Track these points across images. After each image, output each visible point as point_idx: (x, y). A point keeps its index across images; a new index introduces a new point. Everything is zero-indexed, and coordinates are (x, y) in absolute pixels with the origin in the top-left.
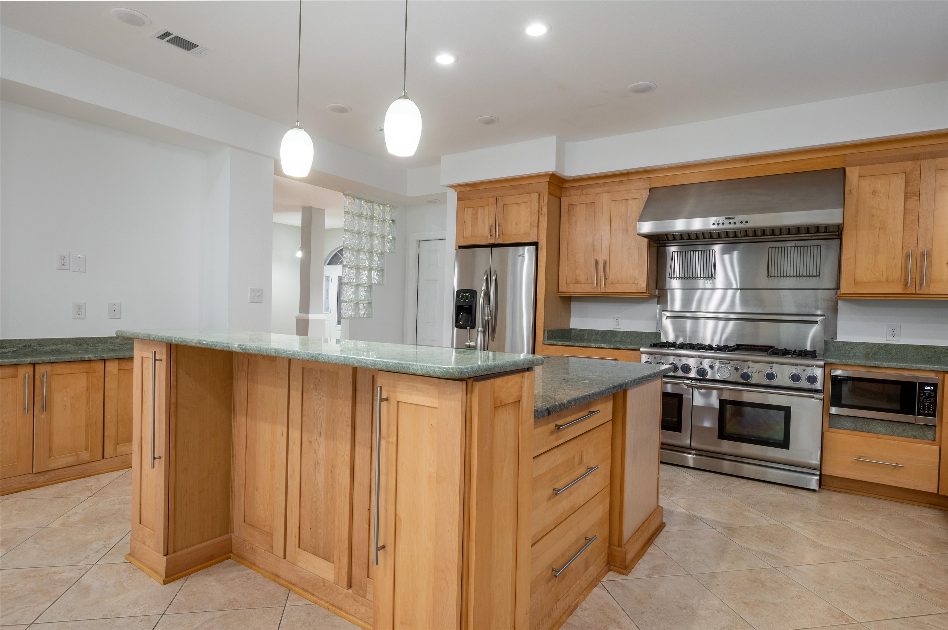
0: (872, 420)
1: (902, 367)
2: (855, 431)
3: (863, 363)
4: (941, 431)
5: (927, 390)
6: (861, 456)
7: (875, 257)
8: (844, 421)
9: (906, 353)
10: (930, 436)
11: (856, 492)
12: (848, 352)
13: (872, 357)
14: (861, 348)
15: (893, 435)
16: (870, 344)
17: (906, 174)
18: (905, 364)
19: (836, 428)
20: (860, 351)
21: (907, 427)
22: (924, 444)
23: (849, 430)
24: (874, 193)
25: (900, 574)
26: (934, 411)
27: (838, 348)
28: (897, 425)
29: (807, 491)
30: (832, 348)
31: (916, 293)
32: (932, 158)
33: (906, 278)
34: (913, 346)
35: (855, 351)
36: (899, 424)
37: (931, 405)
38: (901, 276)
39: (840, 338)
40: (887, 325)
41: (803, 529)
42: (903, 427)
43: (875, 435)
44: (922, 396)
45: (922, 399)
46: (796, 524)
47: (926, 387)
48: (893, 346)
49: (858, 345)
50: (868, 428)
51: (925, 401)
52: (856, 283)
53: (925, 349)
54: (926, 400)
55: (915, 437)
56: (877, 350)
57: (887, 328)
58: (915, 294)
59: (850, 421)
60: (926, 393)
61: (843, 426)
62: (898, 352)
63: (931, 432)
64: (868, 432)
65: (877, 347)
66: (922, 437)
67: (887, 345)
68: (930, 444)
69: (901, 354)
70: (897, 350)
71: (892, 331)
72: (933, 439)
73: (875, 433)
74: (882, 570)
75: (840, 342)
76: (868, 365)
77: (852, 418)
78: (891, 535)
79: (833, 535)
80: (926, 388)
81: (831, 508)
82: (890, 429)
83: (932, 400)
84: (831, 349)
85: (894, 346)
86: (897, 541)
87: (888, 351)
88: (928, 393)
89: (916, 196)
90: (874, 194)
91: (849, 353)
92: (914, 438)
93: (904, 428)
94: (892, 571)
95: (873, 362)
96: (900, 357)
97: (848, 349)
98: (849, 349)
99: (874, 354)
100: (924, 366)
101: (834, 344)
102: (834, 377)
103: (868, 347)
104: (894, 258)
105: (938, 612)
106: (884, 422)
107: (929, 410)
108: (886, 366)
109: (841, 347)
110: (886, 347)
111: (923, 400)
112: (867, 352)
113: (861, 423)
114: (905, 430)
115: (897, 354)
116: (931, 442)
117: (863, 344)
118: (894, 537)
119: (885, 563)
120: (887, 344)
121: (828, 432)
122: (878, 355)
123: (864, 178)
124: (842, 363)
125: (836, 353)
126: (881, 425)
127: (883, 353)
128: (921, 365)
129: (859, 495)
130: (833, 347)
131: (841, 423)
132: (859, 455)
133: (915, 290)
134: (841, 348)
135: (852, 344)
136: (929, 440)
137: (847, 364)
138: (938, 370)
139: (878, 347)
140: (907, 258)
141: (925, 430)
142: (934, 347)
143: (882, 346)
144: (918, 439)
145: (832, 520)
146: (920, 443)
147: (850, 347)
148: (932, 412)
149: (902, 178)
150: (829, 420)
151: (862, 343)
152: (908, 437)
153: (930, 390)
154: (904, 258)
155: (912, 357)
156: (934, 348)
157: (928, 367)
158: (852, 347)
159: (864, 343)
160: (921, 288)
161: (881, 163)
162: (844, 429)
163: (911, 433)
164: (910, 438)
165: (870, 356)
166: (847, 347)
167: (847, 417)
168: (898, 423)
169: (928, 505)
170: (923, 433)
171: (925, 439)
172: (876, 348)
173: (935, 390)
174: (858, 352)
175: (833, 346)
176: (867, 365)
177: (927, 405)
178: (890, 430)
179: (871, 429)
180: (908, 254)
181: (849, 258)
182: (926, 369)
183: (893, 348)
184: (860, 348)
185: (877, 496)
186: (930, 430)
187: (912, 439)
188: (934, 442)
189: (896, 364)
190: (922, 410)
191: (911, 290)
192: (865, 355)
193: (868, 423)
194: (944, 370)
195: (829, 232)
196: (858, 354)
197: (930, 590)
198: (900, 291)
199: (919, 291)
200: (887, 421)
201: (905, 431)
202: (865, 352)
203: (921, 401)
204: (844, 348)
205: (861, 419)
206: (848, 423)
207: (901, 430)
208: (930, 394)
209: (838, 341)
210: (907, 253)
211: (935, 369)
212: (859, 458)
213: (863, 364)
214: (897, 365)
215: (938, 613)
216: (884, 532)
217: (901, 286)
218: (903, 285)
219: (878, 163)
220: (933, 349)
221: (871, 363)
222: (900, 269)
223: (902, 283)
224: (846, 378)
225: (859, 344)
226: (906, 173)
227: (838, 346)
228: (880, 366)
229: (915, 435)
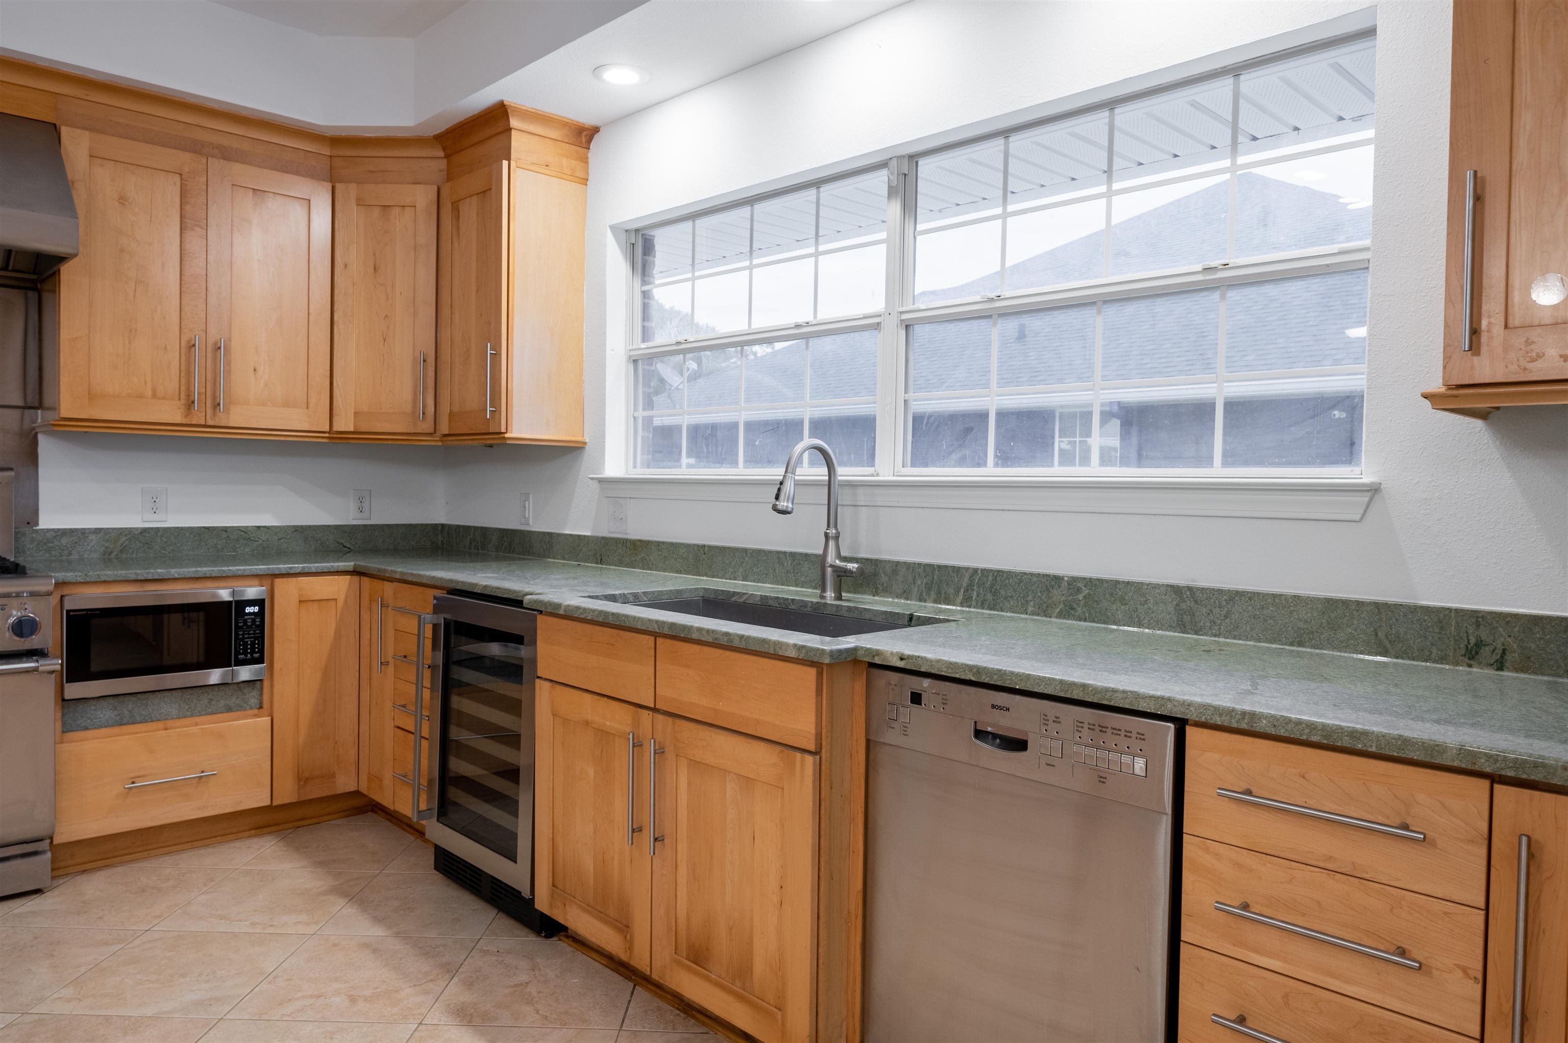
0: (151, 694)
1: (206, 574)
2: (119, 725)
3: (131, 574)
4: (272, 686)
5: (250, 614)
6: (135, 778)
7: (130, 343)
8: (95, 710)
9: (179, 545)
10: (253, 701)
11: (126, 857)
12: (66, 552)
13: (116, 558)
14: (95, 541)
15: (192, 716)
16: (111, 531)
17: (181, 178)
18: (211, 569)
19: (77, 730)
20: (93, 546)
21: (216, 693)
22: (246, 718)
23: (105, 727)
24: (122, 200)
25: (311, 996)
26: (261, 651)
27: (45, 544)
28: (198, 693)
29: (24, 898)
30: (32, 546)
31: (207, 424)
32: (224, 159)
33: (189, 393)
34: (191, 529)
35: (82, 548)
36: (201, 691)
37: (257, 642)
38: (180, 388)
39: (48, 520)
40: (142, 489)
41: (80, 1000)
42: (209, 694)
43: (160, 725)
44: (241, 627)
45: (241, 633)
46: (56, 996)
47: (247, 609)
48: (156, 532)
49: (87, 535)
50: (144, 713)
51: (246, 636)
52: (92, 397)
53: (212, 533)
54: (249, 634)
55: (229, 709)
56: (127, 542)
57: (142, 495)
58: (205, 426)
59: (108, 707)
60: (248, 621)
61: (92, 720)
62: (166, 542)
63: (255, 693)
64: (146, 722)
65: (126, 536)
66: (241, 706)
67: (145, 530)
68: (256, 716)
69: (171, 548)
70: (165, 540)
71: (153, 501)
72: (258, 706)
73: (159, 720)
74: (280, 1005)
75: (48, 530)
76: (143, 578)
77: (111, 701)
78: (241, 921)
79: (148, 980)
80: (249, 610)
81: (100, 918)
82: (185, 705)
83: (257, 632)
84: (29, 549)
85: (159, 531)
86: (258, 930)
87: (147, 543)
88: (250, 621)
89: (201, 227)
90: (123, 204)
91: (70, 554)
92: (227, 712)
93: (210, 696)
94: (295, 996)
95: (152, 571)
96: (169, 553)
97: (66, 546)
98: (68, 546)
99: (121, 552)
100: (241, 568)
101: (34, 535)
102: (71, 613)
103: (108, 538)
104: (166, 349)
105: (407, 1034)
106: (174, 692)
107: (252, 653)
108: (176, 576)
109: (52, 543)
110: (143, 534)
111: (243, 635)
112: (107, 548)
113: (130, 706)
114: (212, 700)
115: (163, 548)
116: (256, 711)
117: (97, 531)
118: (247, 923)
119: (274, 987)
120: (145, 528)
121: (61, 743)
122: (128, 552)
123: (100, 161)
124: (88, 579)
125: (40, 556)
126: (169, 701)
127: (138, 547)
128: (238, 568)
129: (131, 861)
130: (32, 544)
131: (89, 715)
132: (132, 775)
133: (204, 418)
134: (52, 545)
135: (75, 534)
136: (251, 708)
137: (98, 580)
138: (264, 573)
139: (128, 537)
140: (189, 351)
141: (245, 691)
142: (225, 529)
143: (135, 534)
144: (235, 711)
145: (120, 946)
146: (239, 719)
147: (71, 540)
148: (258, 655)
149: (175, 184)
150: (63, 715)
151: (96, 529)
152: (219, 713)
153: (254, 613)
154: (183, 350)
155: (191, 552)
156: (226, 531)
157: (248, 569)
158: (77, 541)
159: (100, 530)
160: (214, 414)
161: (132, 139)
162: (96, 728)
163: (222, 702)
164: (222, 713)
165: (113, 556)
166: (64, 541)
167: (101, 698)
168: (199, 688)
169: (253, 831)
170: (242, 699)
171: (245, 710)
172: (124, 539)
173: (261, 613)
174: (88, 550)
175: (32, 540)
176: (140, 578)
177: (249, 643)
178: (187, 707)
179: (149, 714)
180: (193, 343)
181: (76, 338)
182: (245, 574)
183: (157, 536)
184: (92, 540)
185: (164, 849)
186: (253, 689)
187: (225, 715)
188: (261, 710)
189: (194, 569)
190: (241, 654)
191: (198, 419)
192: (104, 555)
193: (144, 702)
194: (274, 573)
195: (13, 271)
196: (88, 555)
197: (369, 999)
198: (178, 419)
199: (212, 420)
200: (179, 690)
201: (213, 702)
202: (103, 549)
203: (241, 637)
204: (57, 543)
205: (130, 698)
206: (104, 712)
207: (206, 701)
208: (254, 621)
209: (44, 529)
210: (189, 342)
211: (259, 571)
212: (133, 783)
213: (133, 577)
214: (197, 571)
215: (409, 1036)
216: (227, 922)
217: (180, 409)
218: (184, 406)
219: (128, 138)
220: (224, 533)
221: (148, 573)
222: (178, 374)
223: (183, 401)
224: (98, 612)
225: (90, 533)
226: (181, 174)
227: (45, 541)
228: (166, 577)
229: (229, 705)
